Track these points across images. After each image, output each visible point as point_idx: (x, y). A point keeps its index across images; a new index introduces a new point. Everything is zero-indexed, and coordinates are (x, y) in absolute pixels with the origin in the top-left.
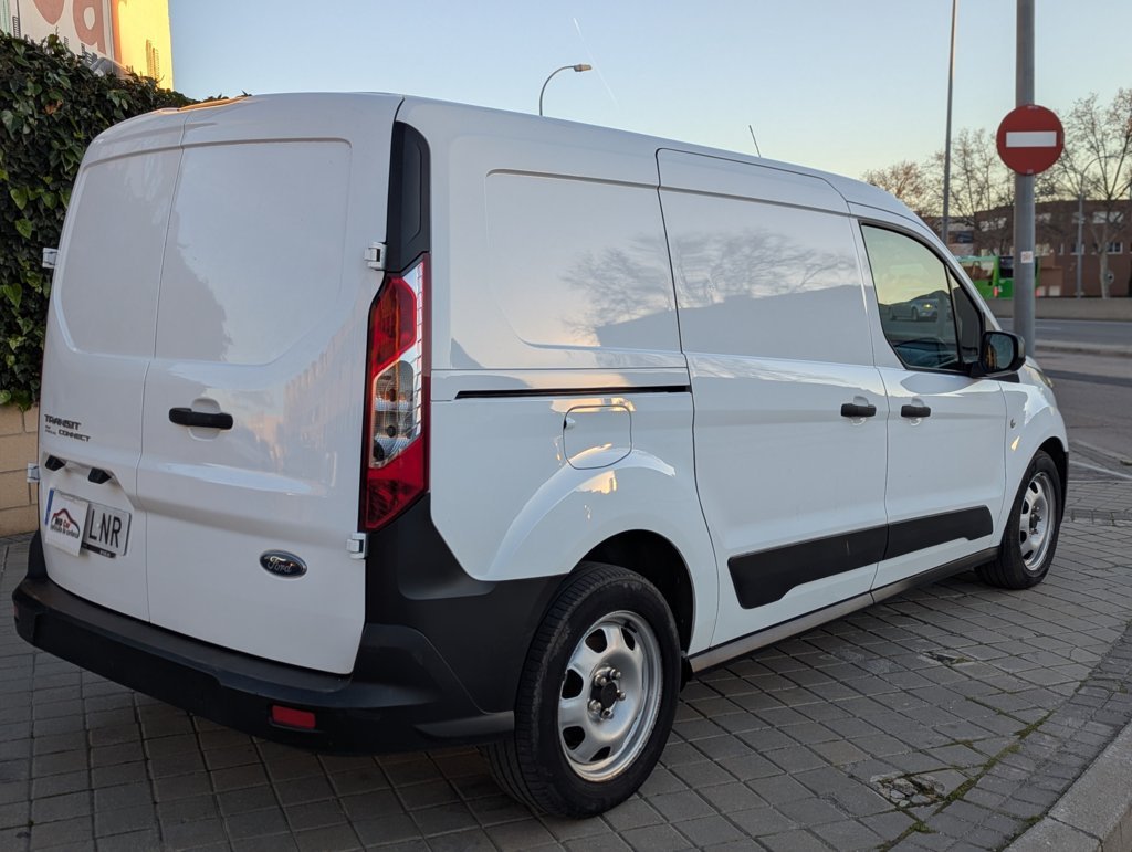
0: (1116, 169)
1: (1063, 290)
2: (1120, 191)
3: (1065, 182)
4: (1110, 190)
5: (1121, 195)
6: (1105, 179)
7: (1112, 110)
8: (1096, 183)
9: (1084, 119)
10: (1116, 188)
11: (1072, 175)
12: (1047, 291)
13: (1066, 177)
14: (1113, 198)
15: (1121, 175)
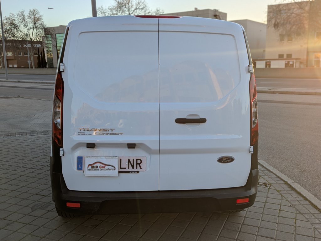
0: (32, 32)
1: (18, 66)
2: (34, 38)
3: (18, 35)
4: (31, 38)
5: (34, 39)
6: (29, 34)
7: (29, 15)
8: (27, 35)
9: (22, 17)
10: (33, 37)
11: (20, 33)
12: (13, 66)
13: (18, 34)
14: (32, 40)
15: (34, 34)
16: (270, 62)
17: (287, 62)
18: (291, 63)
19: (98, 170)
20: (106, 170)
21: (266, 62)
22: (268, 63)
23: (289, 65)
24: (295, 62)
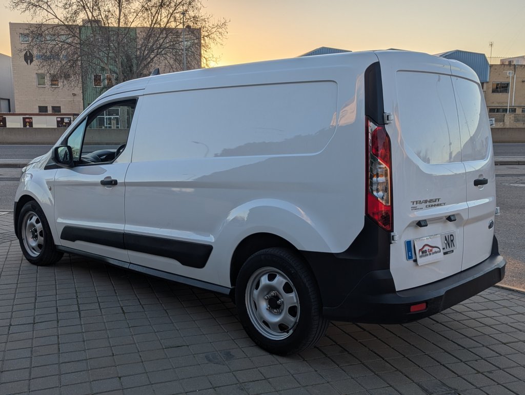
16: (31, 118)
17: (59, 119)
18: (66, 120)
19: (428, 255)
20: (433, 253)
21: (24, 119)
22: (27, 120)
23: (64, 124)
24: (72, 119)
